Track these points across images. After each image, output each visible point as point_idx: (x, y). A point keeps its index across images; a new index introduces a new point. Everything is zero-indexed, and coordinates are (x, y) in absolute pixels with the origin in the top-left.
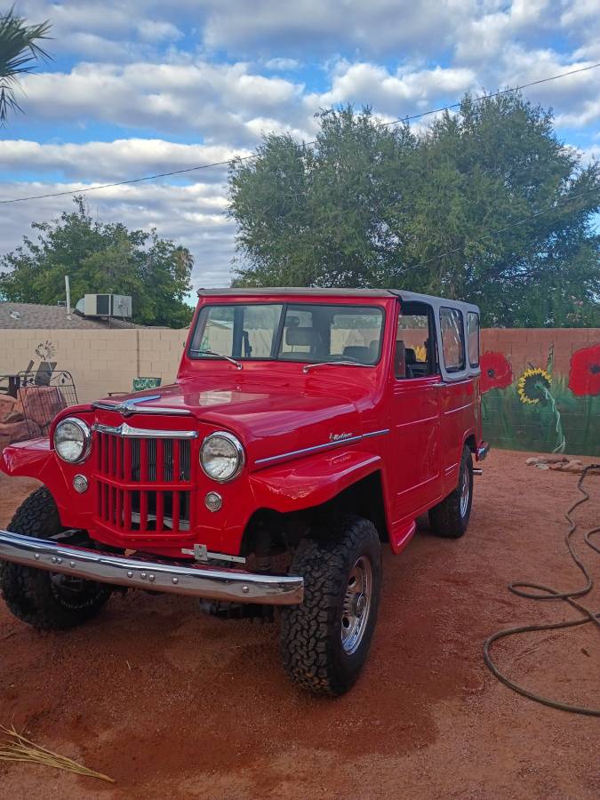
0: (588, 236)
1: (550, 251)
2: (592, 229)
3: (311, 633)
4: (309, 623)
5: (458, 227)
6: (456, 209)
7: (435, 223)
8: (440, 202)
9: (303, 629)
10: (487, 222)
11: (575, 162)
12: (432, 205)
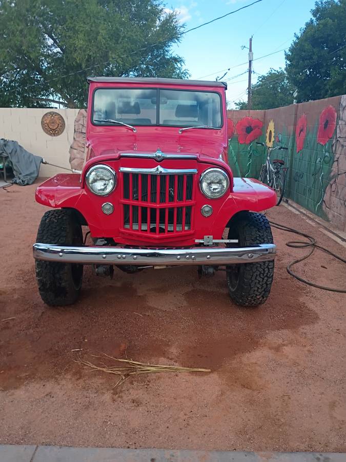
0: (168, 57)
1: (147, 64)
2: (170, 52)
3: (265, 275)
4: (264, 270)
5: (104, 44)
6: (103, 32)
7: (90, 41)
8: (92, 26)
9: (261, 273)
10: (121, 42)
11: (162, 9)
12: (88, 28)
